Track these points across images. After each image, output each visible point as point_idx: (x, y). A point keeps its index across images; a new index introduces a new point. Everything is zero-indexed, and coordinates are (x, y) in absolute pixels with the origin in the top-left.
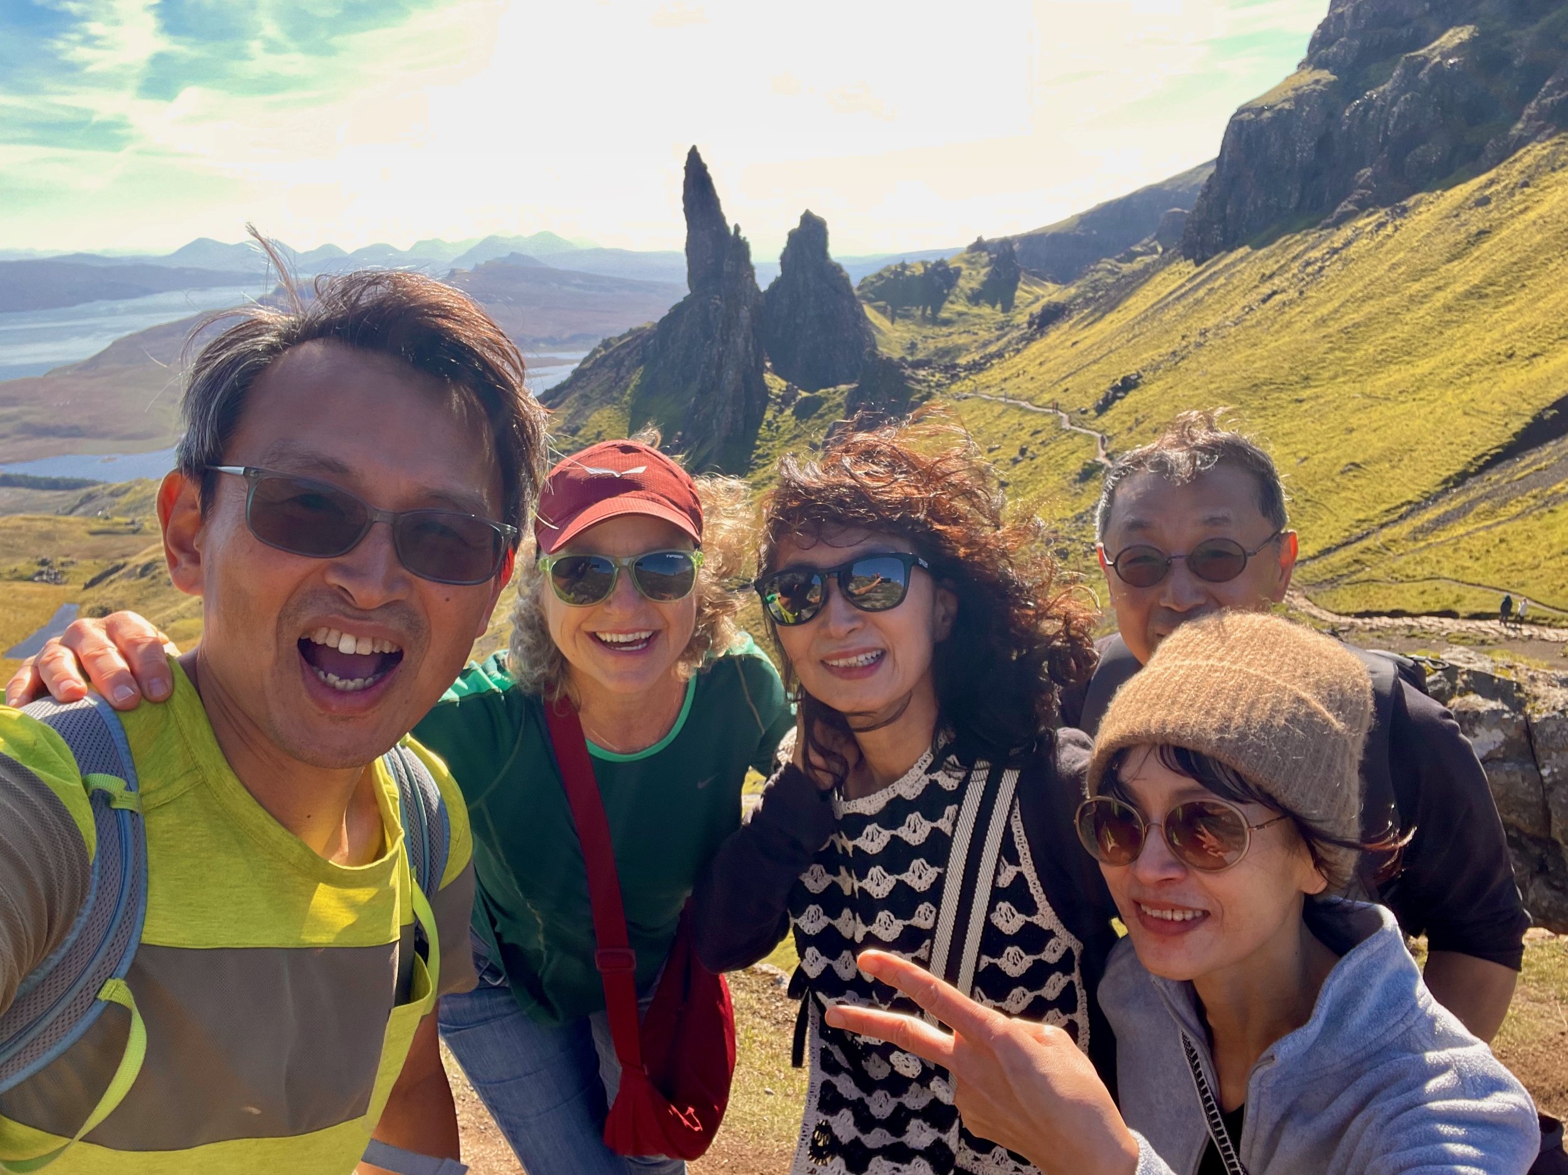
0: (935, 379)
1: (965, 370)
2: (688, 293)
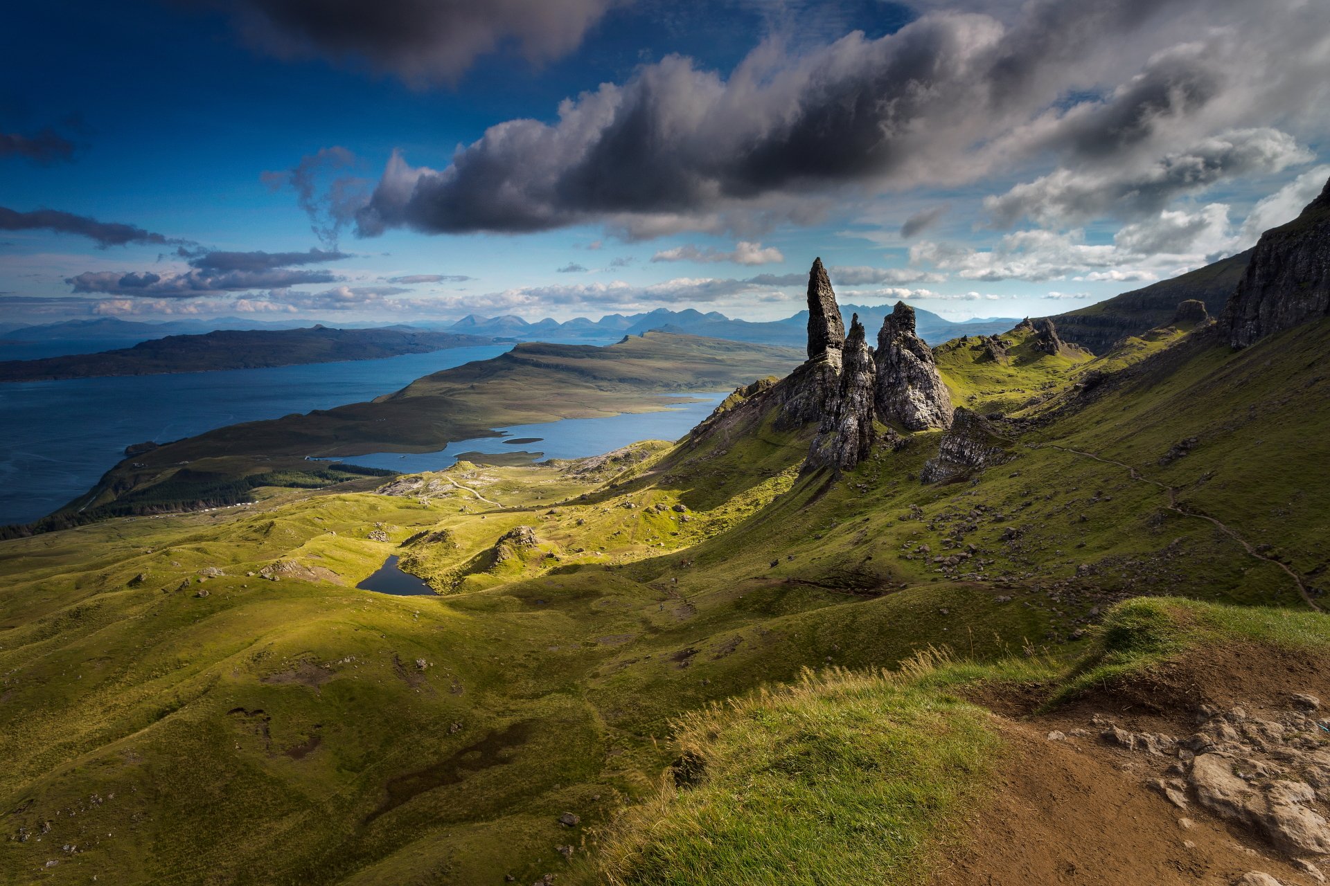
0: (1007, 430)
1: (1032, 424)
2: (807, 358)
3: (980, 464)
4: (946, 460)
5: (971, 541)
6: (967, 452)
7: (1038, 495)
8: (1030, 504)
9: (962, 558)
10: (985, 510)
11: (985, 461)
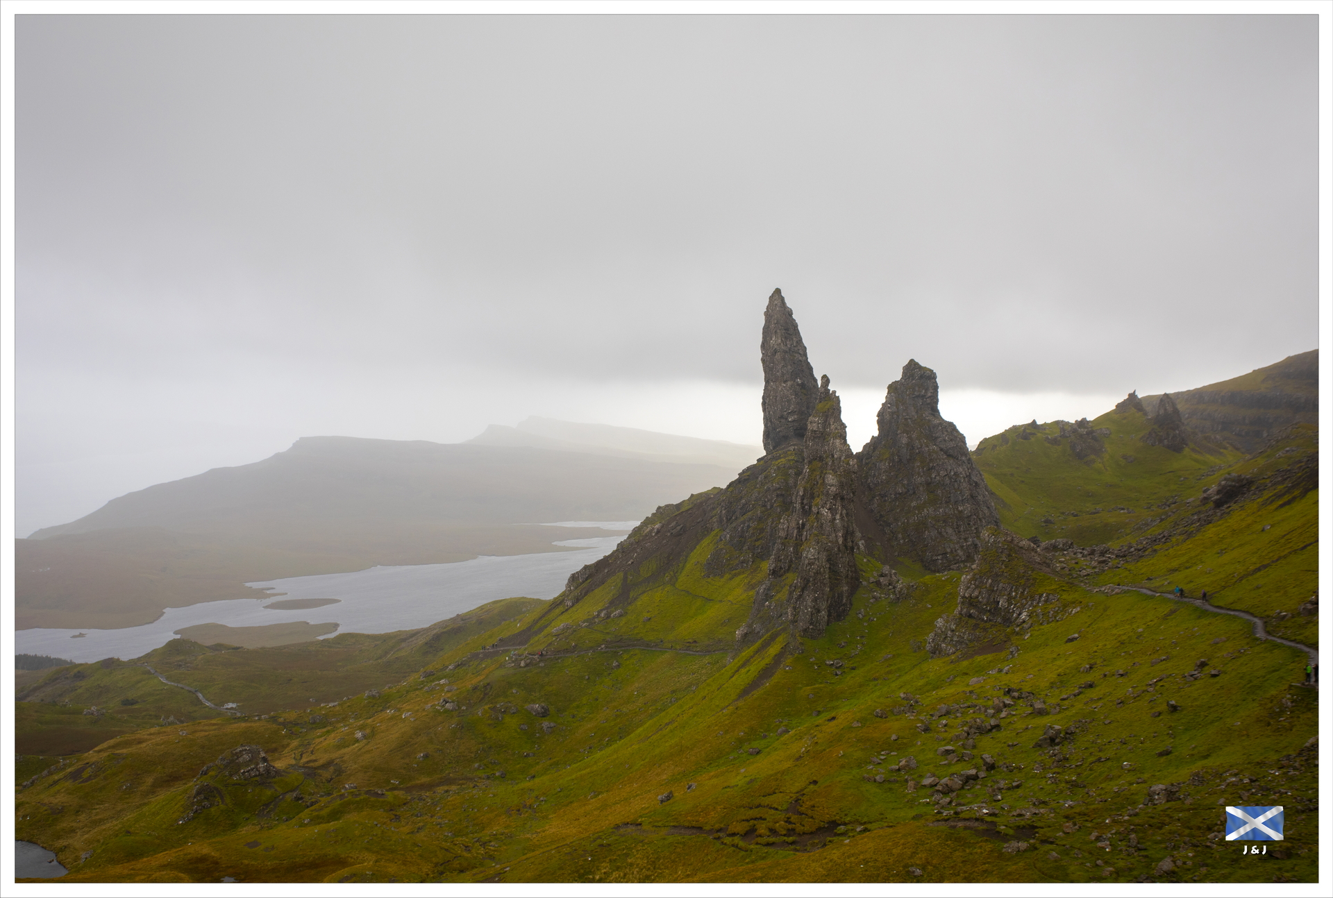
1: (1118, 557)
2: (761, 452)
3: (1024, 622)
4: (970, 616)
5: (989, 748)
6: (1003, 602)
7: (1107, 670)
8: (1091, 686)
9: (969, 779)
10: (1019, 698)
11: (1030, 616)
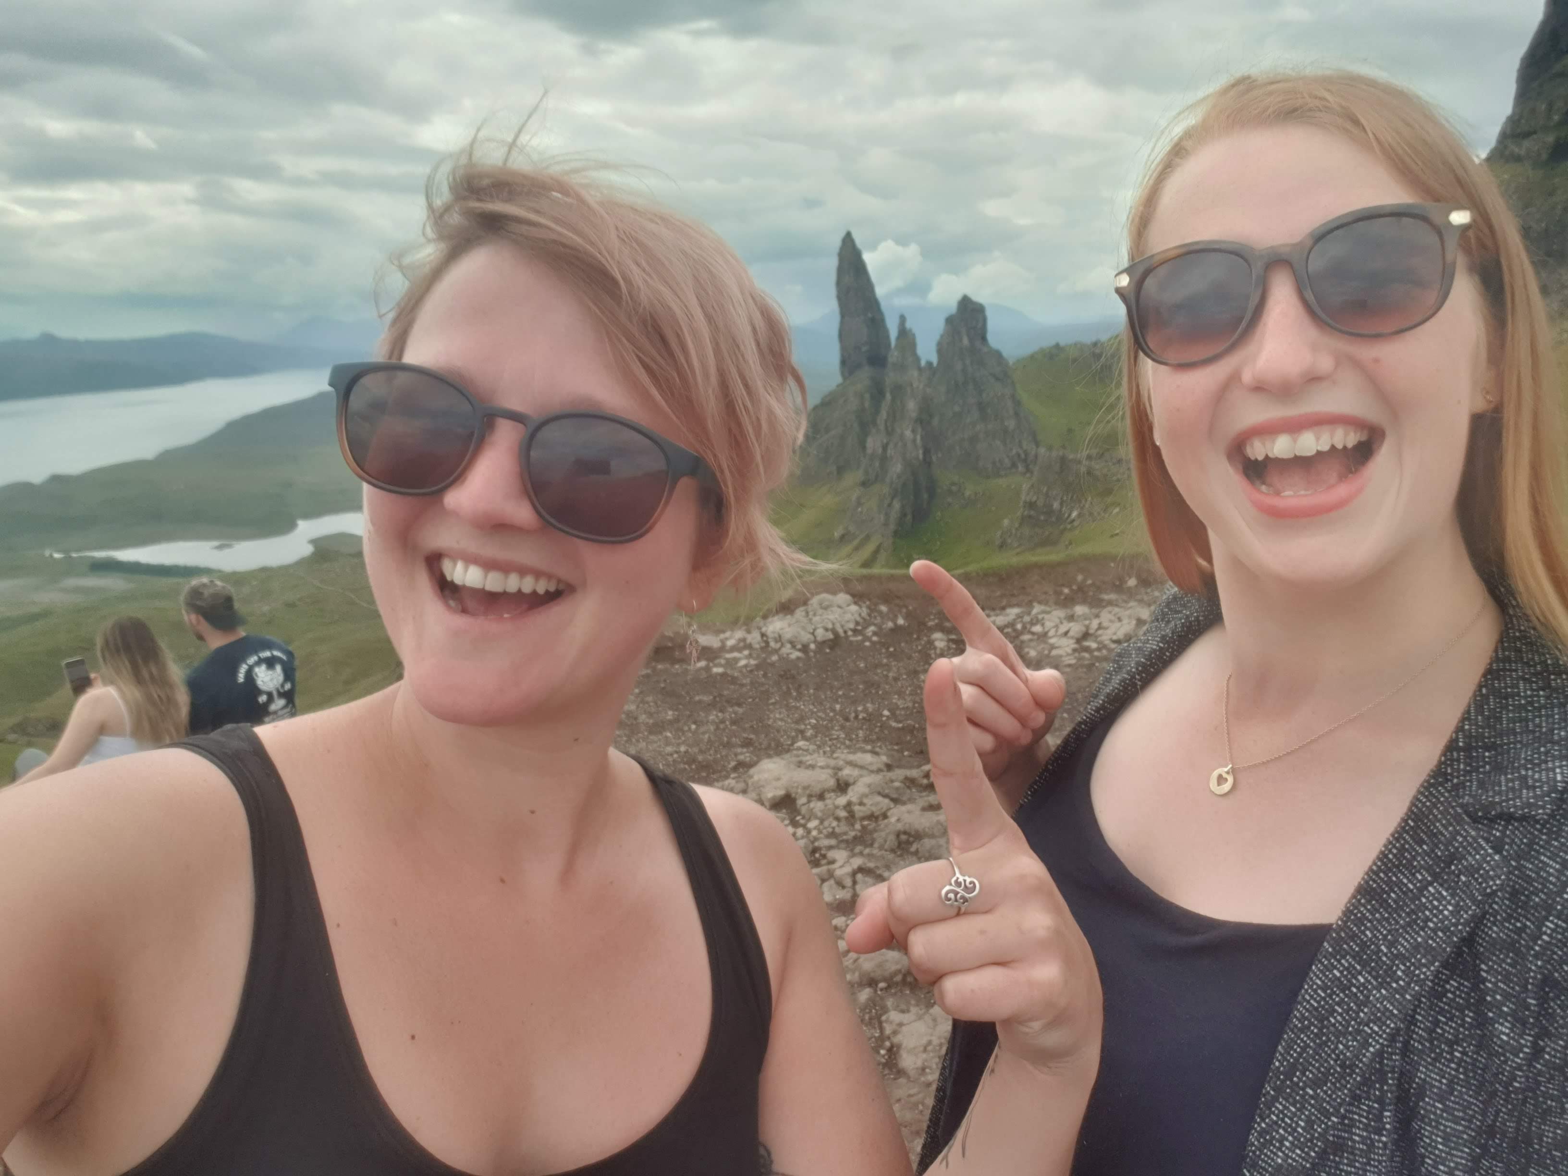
2: (839, 379)
3: (1073, 521)
4: (1030, 517)
6: (1056, 505)
11: (1080, 515)
